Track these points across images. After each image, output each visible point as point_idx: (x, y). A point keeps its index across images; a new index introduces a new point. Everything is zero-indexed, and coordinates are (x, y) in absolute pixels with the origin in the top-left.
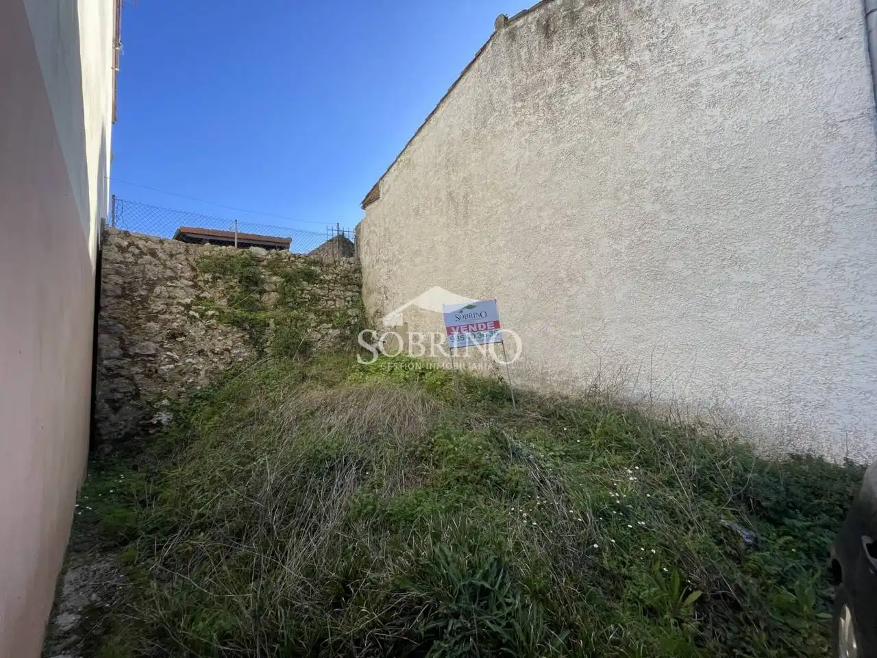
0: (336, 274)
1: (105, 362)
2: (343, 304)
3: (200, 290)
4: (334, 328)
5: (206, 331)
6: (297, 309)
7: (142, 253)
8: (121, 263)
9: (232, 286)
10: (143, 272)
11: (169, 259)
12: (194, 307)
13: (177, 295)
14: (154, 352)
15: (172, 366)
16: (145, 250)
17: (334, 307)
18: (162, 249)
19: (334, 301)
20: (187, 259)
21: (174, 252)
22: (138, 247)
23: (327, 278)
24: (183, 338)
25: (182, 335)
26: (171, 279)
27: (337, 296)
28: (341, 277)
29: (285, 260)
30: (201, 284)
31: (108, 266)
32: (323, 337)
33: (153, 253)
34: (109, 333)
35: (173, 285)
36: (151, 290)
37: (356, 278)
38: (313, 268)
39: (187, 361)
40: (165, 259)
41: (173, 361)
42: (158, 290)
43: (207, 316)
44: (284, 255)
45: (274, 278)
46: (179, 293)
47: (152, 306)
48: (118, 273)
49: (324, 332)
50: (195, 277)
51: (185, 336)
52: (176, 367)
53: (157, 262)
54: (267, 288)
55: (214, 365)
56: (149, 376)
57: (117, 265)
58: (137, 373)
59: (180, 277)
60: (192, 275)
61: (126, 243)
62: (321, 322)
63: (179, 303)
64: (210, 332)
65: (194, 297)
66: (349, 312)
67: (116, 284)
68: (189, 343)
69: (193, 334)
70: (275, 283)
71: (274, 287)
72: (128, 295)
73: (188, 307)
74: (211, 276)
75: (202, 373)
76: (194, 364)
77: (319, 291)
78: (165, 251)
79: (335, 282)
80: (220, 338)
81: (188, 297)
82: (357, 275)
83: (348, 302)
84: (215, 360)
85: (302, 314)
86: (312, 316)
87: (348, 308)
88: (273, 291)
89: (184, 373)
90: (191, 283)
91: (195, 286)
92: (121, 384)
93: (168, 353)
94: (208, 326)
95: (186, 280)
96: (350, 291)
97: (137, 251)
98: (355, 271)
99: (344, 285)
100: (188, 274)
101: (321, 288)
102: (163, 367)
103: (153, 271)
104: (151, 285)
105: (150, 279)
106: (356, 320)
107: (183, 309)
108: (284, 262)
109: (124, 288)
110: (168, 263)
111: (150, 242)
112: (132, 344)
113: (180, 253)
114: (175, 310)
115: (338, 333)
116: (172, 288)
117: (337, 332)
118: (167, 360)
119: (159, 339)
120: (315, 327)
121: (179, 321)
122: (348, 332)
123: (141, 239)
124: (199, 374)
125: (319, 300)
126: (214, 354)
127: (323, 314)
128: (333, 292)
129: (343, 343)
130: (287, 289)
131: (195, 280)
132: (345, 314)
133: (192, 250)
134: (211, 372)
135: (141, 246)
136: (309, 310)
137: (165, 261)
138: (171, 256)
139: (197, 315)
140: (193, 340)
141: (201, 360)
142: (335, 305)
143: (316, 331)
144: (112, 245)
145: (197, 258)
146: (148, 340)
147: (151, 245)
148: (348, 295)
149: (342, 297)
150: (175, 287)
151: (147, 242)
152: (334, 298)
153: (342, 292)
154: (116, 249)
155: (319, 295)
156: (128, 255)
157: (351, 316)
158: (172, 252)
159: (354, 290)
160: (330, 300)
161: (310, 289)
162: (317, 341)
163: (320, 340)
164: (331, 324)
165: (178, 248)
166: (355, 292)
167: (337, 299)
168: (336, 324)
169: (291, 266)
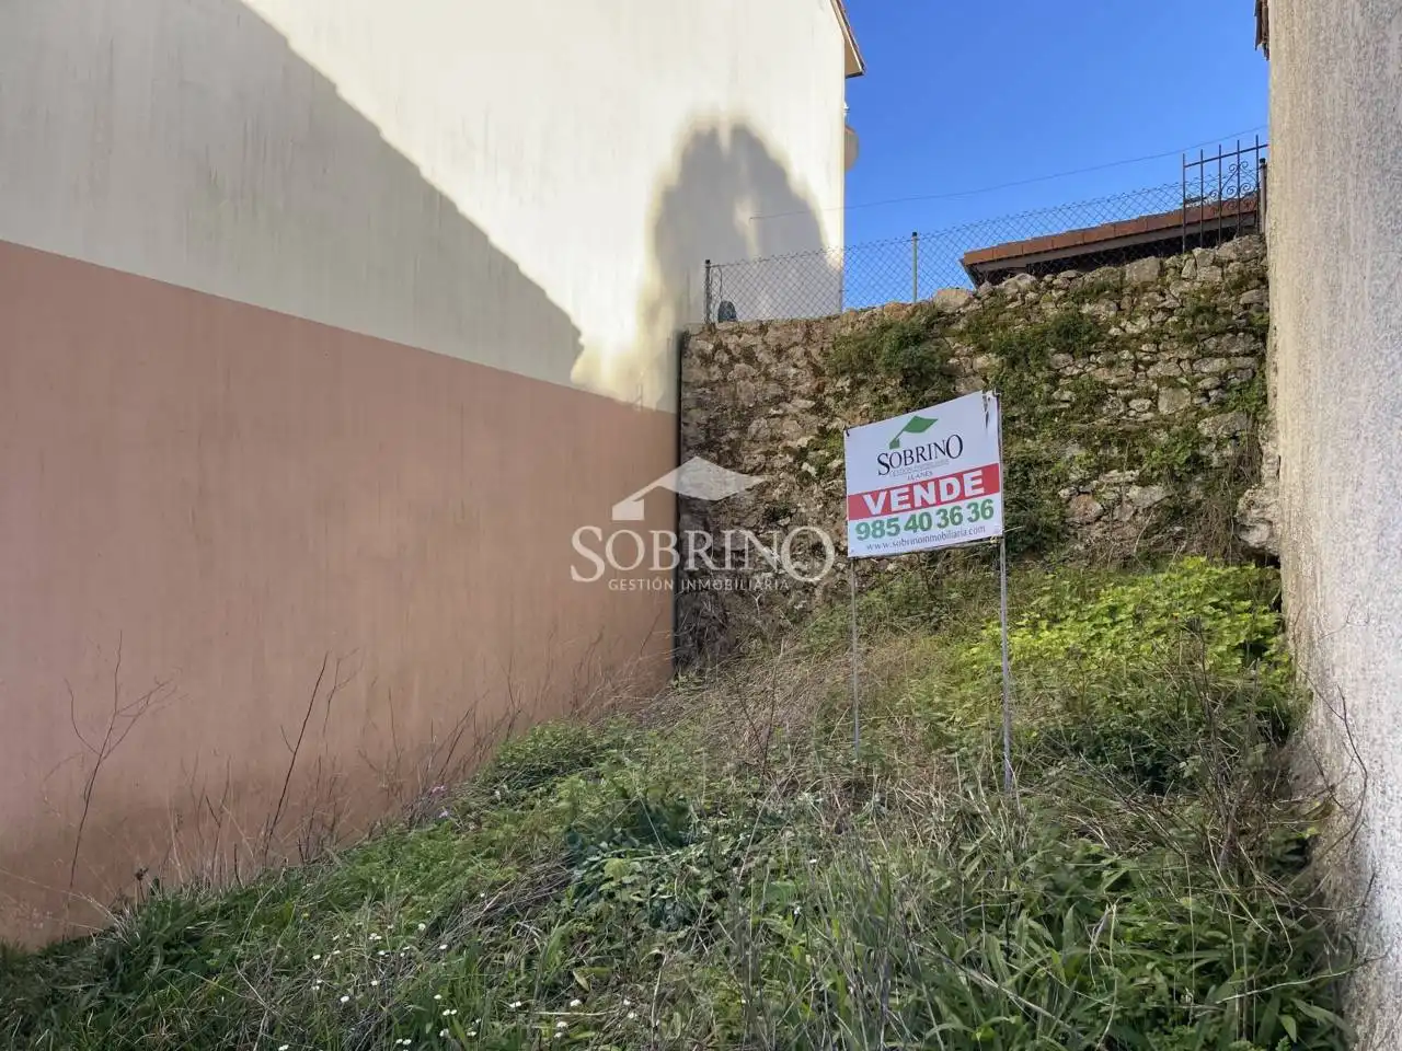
0: (1164, 309)
2: (1187, 403)
3: (826, 415)
4: (1144, 482)
5: (826, 504)
6: (1032, 435)
7: (734, 360)
8: (705, 384)
9: (886, 397)
10: (734, 397)
11: (775, 360)
12: (812, 455)
13: (785, 432)
16: (736, 353)
17: (1149, 415)
18: (765, 343)
19: (1153, 397)
20: (807, 354)
21: (784, 345)
22: (728, 352)
23: (1131, 329)
24: (787, 521)
25: (786, 513)
26: (778, 400)
27: (1159, 381)
28: (1183, 317)
29: (1011, 306)
30: (830, 401)
31: (688, 395)
32: (1108, 510)
33: (749, 355)
35: (780, 412)
36: (743, 429)
37: (1246, 307)
38: (1086, 309)
40: (768, 362)
42: (753, 428)
43: (829, 470)
44: (1011, 291)
45: (981, 361)
46: (789, 427)
47: (745, 461)
48: (700, 404)
49: (1111, 496)
50: (820, 389)
51: (791, 515)
53: (754, 372)
54: (963, 389)
55: (838, 576)
57: (699, 390)
59: (793, 393)
60: (814, 386)
61: (711, 347)
62: (1103, 467)
63: (787, 450)
64: (833, 505)
65: (816, 432)
66: (1205, 428)
67: (699, 425)
69: (803, 510)
70: (983, 373)
71: (979, 382)
72: (714, 442)
73: (801, 455)
74: (848, 383)
75: (818, 593)
77: (1102, 375)
78: (768, 347)
79: (1157, 336)
81: (804, 434)
82: (1246, 298)
83: (1205, 393)
85: (1043, 446)
86: (1075, 451)
87: (1202, 414)
89: (789, 591)
90: (810, 404)
91: (819, 409)
94: (829, 494)
95: (803, 397)
96: (1217, 356)
97: (726, 358)
98: (1239, 286)
99: (1190, 340)
100: (807, 385)
101: (1110, 365)
103: (748, 389)
104: (745, 417)
105: (743, 409)
106: (1229, 451)
107: (790, 459)
108: (1010, 311)
109: (708, 431)
110: (772, 369)
111: (745, 335)
112: (720, 531)
113: (796, 344)
114: (778, 463)
115: (1157, 498)
116: (777, 419)
117: (1157, 493)
119: (752, 522)
120: (1084, 482)
121: (782, 484)
122: (1196, 493)
123: (732, 333)
124: (812, 595)
125: (1100, 400)
126: (841, 553)
127: (1106, 443)
128: (1151, 371)
129: (1178, 529)
130: (1011, 383)
131: (820, 396)
132: (1191, 437)
133: (818, 331)
134: (834, 593)
135: (731, 347)
136: (1064, 436)
137: (768, 366)
138: (779, 352)
139: (813, 471)
140: (804, 524)
142: (1154, 408)
143: (1087, 493)
144: (692, 354)
145: (826, 345)
146: (739, 524)
147: (747, 340)
148: (1206, 370)
149: (1184, 381)
150: (782, 417)
151: (740, 337)
152: (1155, 387)
153: (1185, 366)
154: (698, 361)
155: (1104, 385)
156: (714, 368)
157: (1210, 439)
158: (780, 345)
159: (1233, 351)
160: (1138, 396)
161: (1076, 372)
162: (1088, 524)
163: (1098, 519)
164: (1134, 470)
165: (792, 334)
166: (1237, 355)
167: (1163, 390)
168: (1153, 469)
169: (1028, 318)
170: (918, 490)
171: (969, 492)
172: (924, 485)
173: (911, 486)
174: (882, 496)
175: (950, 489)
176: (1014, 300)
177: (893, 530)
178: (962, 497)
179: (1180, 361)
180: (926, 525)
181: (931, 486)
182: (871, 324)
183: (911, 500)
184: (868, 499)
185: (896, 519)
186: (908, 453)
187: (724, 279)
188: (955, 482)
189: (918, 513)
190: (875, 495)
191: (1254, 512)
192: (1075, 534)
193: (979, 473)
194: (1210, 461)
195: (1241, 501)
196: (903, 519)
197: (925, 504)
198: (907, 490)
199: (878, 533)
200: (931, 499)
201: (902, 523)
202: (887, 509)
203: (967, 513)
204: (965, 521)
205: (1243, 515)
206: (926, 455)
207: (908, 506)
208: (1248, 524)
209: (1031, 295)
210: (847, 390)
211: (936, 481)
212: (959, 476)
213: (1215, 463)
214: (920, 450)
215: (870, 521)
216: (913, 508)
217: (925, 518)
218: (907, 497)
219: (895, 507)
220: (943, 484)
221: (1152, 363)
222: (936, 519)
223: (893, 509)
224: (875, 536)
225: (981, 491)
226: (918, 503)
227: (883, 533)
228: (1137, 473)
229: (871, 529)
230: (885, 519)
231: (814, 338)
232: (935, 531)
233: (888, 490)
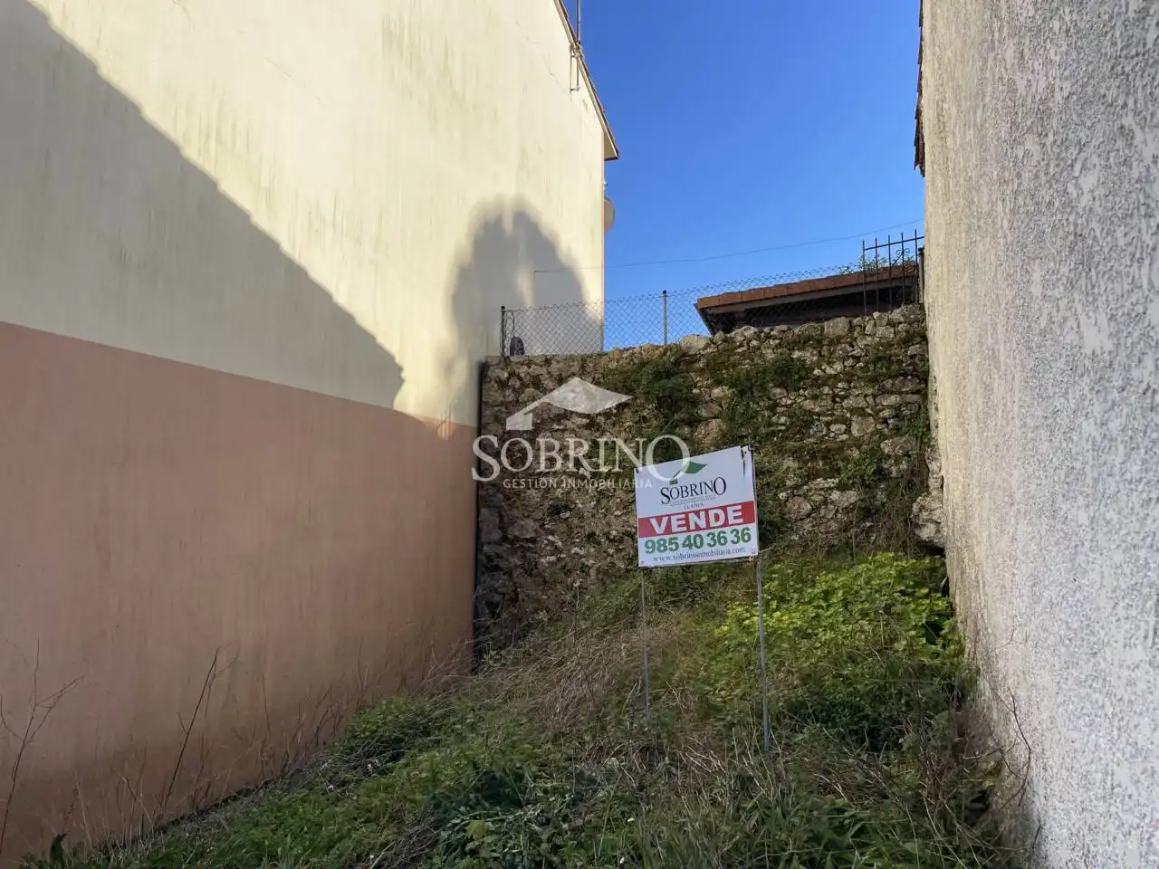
0: (853, 357)
1: (486, 548)
2: (872, 428)
3: (598, 430)
4: (842, 487)
5: (598, 501)
7: (524, 386)
8: (502, 404)
9: (644, 417)
11: (557, 386)
14: (533, 535)
15: (553, 558)
16: (526, 380)
17: (845, 437)
18: (549, 373)
19: (847, 423)
21: (565, 374)
22: (520, 379)
23: (830, 371)
24: (568, 514)
25: (567, 508)
26: (560, 418)
27: (852, 410)
28: (867, 363)
29: (739, 350)
30: (601, 420)
31: (487, 412)
32: (815, 509)
33: (536, 382)
34: (489, 507)
35: (562, 427)
37: (912, 357)
38: (796, 354)
39: (573, 551)
40: (552, 387)
41: (556, 550)
44: (739, 338)
45: (717, 392)
48: (497, 420)
49: (818, 498)
51: (571, 510)
52: (559, 560)
54: (703, 413)
55: (609, 558)
56: (529, 572)
57: (496, 409)
58: (516, 567)
61: (506, 375)
62: (811, 476)
64: (604, 502)
66: (886, 447)
68: (576, 521)
69: (580, 506)
70: (718, 401)
71: (716, 409)
75: (593, 572)
76: (582, 557)
77: (808, 405)
78: (552, 376)
79: (849, 377)
80: (618, 513)
82: (912, 350)
83: (885, 421)
84: (611, 551)
85: (766, 459)
86: (790, 463)
87: (883, 437)
88: (715, 418)
89: (569, 571)
90: (586, 421)
91: (592, 425)
92: (500, 581)
93: (551, 538)
94: (601, 493)
95: (580, 416)
96: (891, 393)
97: (518, 384)
98: (907, 341)
99: (873, 380)
101: (815, 398)
102: (543, 560)
106: (904, 466)
108: (739, 354)
111: (533, 366)
112: (512, 522)
113: (574, 374)
115: (852, 500)
116: (559, 432)
117: (852, 496)
118: (548, 548)
119: (539, 515)
120: (797, 487)
122: (881, 496)
123: (522, 364)
125: (809, 424)
126: (611, 541)
127: (813, 457)
128: (845, 403)
129: (868, 524)
130: (740, 409)
133: (591, 364)
134: (606, 572)
135: (522, 375)
136: (781, 451)
137: (551, 391)
138: (561, 380)
140: (581, 517)
141: (592, 550)
142: (848, 431)
143: (800, 496)
144: (491, 381)
145: (597, 376)
146: (528, 517)
147: (535, 370)
148: (885, 404)
149: (869, 411)
150: (563, 431)
151: (529, 367)
152: (848, 415)
153: (870, 399)
154: (496, 385)
155: (811, 412)
156: (508, 392)
157: (889, 456)
158: (561, 374)
159: (904, 390)
160: (836, 422)
161: (789, 402)
162: (801, 519)
163: (809, 515)
164: (835, 478)
165: (570, 366)
166: (907, 393)
167: (854, 418)
168: (849, 478)
169: (752, 360)
170: (693, 517)
171: (731, 521)
172: (697, 513)
173: (687, 514)
174: (665, 520)
175: (717, 517)
176: (741, 346)
177: (674, 547)
178: (726, 524)
179: (866, 396)
180: (699, 544)
181: (702, 514)
182: (632, 360)
183: (687, 525)
184: (654, 522)
185: (676, 539)
186: (684, 489)
187: (516, 321)
188: (720, 512)
189: (693, 534)
190: (659, 519)
191: (925, 514)
192: (792, 528)
193: (740, 507)
194: (891, 473)
195: (915, 506)
196: (681, 538)
197: (698, 528)
198: (683, 516)
199: (662, 548)
200: (702, 524)
201: (680, 543)
202: (668, 530)
203: (731, 537)
204: (729, 543)
205: (917, 516)
206: (698, 490)
207: (685, 529)
208: (920, 522)
209: (754, 343)
210: (615, 411)
211: (707, 511)
212: (724, 508)
213: (894, 474)
214: (694, 487)
215: (655, 539)
216: (689, 530)
217: (698, 538)
218: (684, 522)
219: (675, 529)
220: (712, 513)
221: (846, 397)
222: (707, 540)
223: (673, 531)
224: (659, 551)
225: (741, 521)
226: (692, 527)
227: (665, 550)
228: (837, 481)
229: (657, 545)
230: (667, 537)
231: (588, 369)
232: (706, 549)
233: (669, 516)
